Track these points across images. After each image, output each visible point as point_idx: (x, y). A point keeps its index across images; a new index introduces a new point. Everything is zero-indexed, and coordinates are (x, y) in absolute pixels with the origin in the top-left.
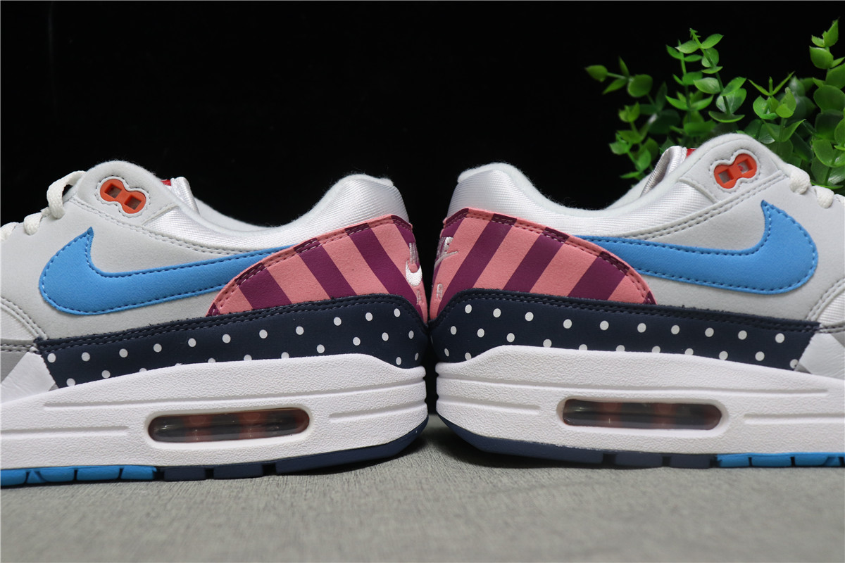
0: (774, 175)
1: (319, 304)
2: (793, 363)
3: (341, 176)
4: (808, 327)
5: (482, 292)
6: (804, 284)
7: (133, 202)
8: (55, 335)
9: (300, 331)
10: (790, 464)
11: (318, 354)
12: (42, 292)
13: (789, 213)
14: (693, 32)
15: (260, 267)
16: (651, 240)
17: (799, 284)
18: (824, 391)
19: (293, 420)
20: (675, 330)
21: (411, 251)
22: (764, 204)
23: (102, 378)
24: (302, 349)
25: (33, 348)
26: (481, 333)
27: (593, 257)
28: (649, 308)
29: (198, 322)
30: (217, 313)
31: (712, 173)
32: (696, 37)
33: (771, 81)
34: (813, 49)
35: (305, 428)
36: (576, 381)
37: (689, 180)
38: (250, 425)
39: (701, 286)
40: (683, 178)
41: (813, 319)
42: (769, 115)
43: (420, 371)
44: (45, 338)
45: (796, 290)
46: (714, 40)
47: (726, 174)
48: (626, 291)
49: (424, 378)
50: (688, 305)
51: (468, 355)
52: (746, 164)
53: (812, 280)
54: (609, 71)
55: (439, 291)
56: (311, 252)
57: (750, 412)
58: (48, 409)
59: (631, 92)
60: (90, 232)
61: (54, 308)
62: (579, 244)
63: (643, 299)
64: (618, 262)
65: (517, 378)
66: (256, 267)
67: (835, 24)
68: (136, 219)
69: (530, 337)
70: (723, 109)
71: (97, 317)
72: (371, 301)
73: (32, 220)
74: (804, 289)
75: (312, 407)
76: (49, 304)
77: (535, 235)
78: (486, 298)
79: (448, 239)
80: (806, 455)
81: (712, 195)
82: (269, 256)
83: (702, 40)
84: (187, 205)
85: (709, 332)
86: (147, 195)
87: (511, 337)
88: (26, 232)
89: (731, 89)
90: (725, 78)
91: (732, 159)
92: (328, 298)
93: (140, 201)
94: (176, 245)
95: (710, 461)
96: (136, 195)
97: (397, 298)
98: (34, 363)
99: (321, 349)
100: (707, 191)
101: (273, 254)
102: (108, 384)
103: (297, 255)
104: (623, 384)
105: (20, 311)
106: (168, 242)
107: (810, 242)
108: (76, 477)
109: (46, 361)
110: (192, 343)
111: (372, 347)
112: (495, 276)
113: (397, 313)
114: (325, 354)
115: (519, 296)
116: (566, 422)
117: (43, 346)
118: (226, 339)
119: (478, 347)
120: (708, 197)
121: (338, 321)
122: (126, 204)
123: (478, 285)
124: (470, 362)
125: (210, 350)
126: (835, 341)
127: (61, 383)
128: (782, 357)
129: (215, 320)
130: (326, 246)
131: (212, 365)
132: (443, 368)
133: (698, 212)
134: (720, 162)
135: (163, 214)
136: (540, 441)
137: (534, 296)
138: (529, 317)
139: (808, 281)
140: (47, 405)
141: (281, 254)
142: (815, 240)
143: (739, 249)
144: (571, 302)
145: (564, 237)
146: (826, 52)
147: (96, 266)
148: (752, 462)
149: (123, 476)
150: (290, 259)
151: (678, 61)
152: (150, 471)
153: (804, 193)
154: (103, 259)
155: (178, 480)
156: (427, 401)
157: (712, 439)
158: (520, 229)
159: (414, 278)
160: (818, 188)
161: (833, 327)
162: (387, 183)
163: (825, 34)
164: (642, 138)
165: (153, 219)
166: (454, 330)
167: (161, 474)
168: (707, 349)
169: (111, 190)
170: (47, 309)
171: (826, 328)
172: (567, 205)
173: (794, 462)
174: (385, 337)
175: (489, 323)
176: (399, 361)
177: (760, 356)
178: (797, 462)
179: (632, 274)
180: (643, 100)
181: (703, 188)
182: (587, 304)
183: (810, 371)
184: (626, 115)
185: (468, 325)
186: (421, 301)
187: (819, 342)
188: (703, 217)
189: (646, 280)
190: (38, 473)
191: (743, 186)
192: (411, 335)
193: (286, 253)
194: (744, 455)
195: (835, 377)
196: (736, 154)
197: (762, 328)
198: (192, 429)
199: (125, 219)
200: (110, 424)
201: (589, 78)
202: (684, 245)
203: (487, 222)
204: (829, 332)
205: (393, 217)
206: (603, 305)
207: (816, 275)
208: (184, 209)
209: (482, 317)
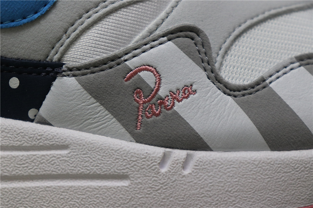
2: (31, 113)
4: (49, 69)
17: (36, 16)
18: (65, 147)
41: (55, 59)
53: (54, 11)
74: (42, 22)
126: (79, 86)
128: (18, 107)
139: (47, 12)
161: (79, 69)
171: (70, 70)
183: (51, 122)
187: (61, 87)
195: (80, 130)
204: (74, 76)
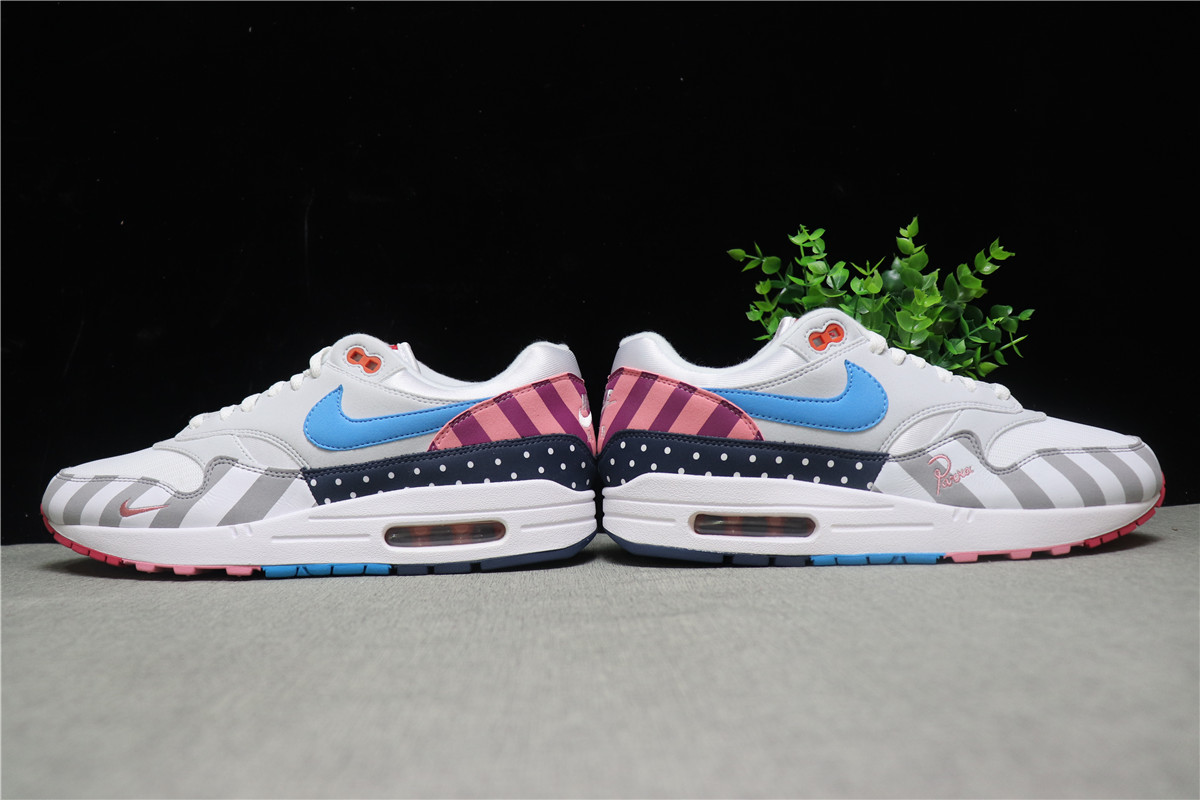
0: (858, 339)
1: (512, 442)
2: (869, 485)
3: (529, 344)
4: (880, 458)
5: (633, 432)
6: (877, 424)
7: (372, 365)
8: (316, 466)
9: (498, 462)
10: (866, 562)
11: (512, 480)
12: (306, 433)
13: (867, 370)
14: (802, 227)
15: (468, 413)
16: (759, 391)
17: (874, 424)
18: (892, 506)
19: (492, 530)
20: (779, 460)
21: (583, 400)
22: (847, 362)
23: (350, 498)
24: (500, 476)
25: (300, 476)
26: (632, 463)
27: (716, 405)
28: (758, 444)
29: (422, 455)
30: (436, 449)
31: (807, 339)
32: (805, 231)
33: (868, 263)
34: (899, 239)
35: (503, 536)
36: (703, 500)
37: (789, 345)
38: (460, 534)
39: (798, 426)
40: (786, 343)
41: (884, 451)
42: (863, 292)
43: (591, 494)
44: (309, 468)
45: (871, 428)
46: (820, 232)
47: (819, 340)
48: (741, 430)
49: (594, 499)
50: (788, 441)
51: (623, 481)
52: (835, 331)
53: (884, 421)
54: (747, 253)
55: (603, 431)
56: (506, 402)
57: (836, 523)
58: (310, 521)
59: (766, 270)
60: (340, 388)
61: (315, 445)
62: (705, 395)
63: (754, 436)
64: (734, 408)
65: (658, 498)
66: (464, 414)
67: (915, 219)
68: (374, 377)
69: (668, 466)
70: (831, 285)
71: (346, 452)
72: (552, 439)
73: (296, 379)
74: (877, 428)
75: (507, 520)
76: (311, 442)
77: (672, 388)
78: (637, 436)
79: (610, 391)
80: (878, 555)
81: (806, 356)
82: (475, 406)
83: (810, 233)
84: (412, 368)
85: (805, 462)
86: (382, 359)
87: (654, 467)
88: (292, 388)
89: (836, 270)
90: (831, 262)
91: (824, 328)
92: (519, 437)
93: (377, 364)
94: (404, 398)
95: (807, 561)
96: (374, 360)
97: (572, 437)
98: (301, 488)
99: (514, 475)
100: (802, 353)
101: (478, 404)
102: (355, 503)
103: (496, 404)
104: (738, 502)
105: (290, 448)
106: (399, 395)
107: (883, 392)
108: (332, 572)
109: (309, 485)
110: (417, 471)
111: (553, 474)
112: (642, 420)
113: (572, 448)
114: (517, 479)
115: (660, 435)
116: (697, 532)
117: (307, 474)
118: (443, 468)
119: (631, 475)
120: (803, 358)
121: (527, 455)
122: (367, 366)
123: (630, 427)
124: (625, 485)
125: (431, 477)
126: (900, 468)
127: (320, 502)
128: (861, 481)
129: (434, 454)
130: (518, 397)
131: (432, 487)
132: (606, 491)
133: (796, 369)
134: (814, 330)
135: (394, 373)
136: (676, 546)
137: (671, 435)
138: (668, 451)
140: (310, 518)
141: (484, 404)
142: (886, 391)
143: (827, 398)
144: (699, 439)
145: (693, 390)
146: (909, 242)
147: (345, 414)
148: (837, 562)
149: (367, 572)
150: (490, 407)
151: (799, 246)
152: (386, 568)
153: (881, 354)
154: (351, 409)
155: (405, 575)
156: (596, 517)
157: (806, 544)
158: (661, 383)
159: (586, 421)
160: (893, 349)
161: (899, 457)
162: (564, 348)
163: (909, 227)
164: (773, 307)
165: (387, 378)
166: (612, 462)
167: (395, 570)
168: (804, 475)
169: (355, 355)
170: (310, 446)
171: (894, 457)
172: (697, 365)
173: (869, 561)
174: (563, 467)
175: (638, 456)
176: (574, 485)
177: (844, 480)
178: (871, 561)
179: (745, 418)
180: (773, 277)
181: (799, 350)
182: (711, 440)
183: (882, 491)
184: (762, 288)
185: (623, 458)
186: (591, 439)
187: (889, 469)
188: (800, 373)
189: (755, 422)
190: (305, 569)
191: (832, 348)
192: (583, 465)
193: (488, 403)
194: (831, 556)
195: (900, 496)
196: (827, 324)
197: (845, 457)
198: (417, 537)
199: (366, 378)
200: (357, 533)
201: (731, 259)
202: (785, 395)
203: (637, 378)
204: (896, 461)
205: (569, 374)
206: (723, 441)
207: (887, 417)
208: (410, 370)
209: (632, 452)
